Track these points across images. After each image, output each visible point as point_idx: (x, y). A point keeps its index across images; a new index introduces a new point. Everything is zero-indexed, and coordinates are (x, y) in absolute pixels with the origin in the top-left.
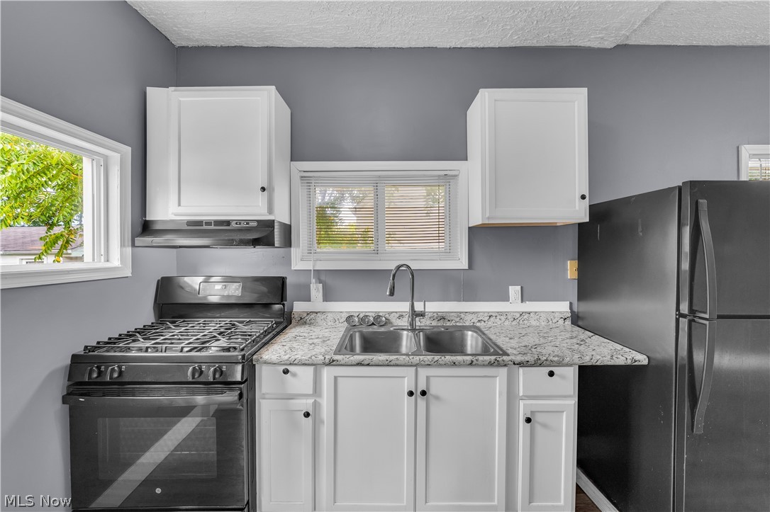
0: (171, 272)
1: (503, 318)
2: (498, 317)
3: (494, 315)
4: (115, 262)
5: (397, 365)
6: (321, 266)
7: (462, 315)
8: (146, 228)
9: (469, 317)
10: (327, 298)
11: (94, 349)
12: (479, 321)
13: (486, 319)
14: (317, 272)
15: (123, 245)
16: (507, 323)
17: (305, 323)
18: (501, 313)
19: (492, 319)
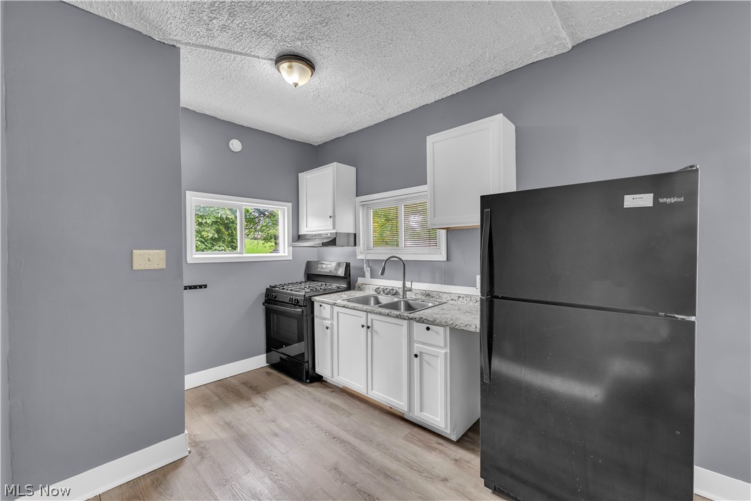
0: (313, 259)
1: (468, 299)
2: (465, 298)
3: (462, 296)
4: (286, 254)
5: (357, 310)
6: (369, 257)
7: (441, 294)
8: (299, 238)
9: (445, 296)
10: (372, 277)
11: (274, 287)
12: (452, 300)
13: (456, 298)
14: (368, 260)
15: (288, 246)
16: (471, 304)
17: (361, 290)
18: (467, 296)
19: (460, 299)
